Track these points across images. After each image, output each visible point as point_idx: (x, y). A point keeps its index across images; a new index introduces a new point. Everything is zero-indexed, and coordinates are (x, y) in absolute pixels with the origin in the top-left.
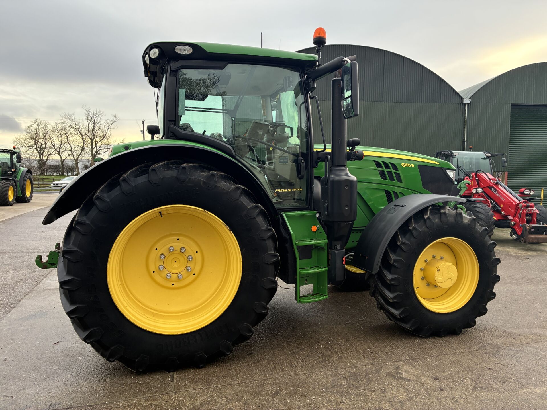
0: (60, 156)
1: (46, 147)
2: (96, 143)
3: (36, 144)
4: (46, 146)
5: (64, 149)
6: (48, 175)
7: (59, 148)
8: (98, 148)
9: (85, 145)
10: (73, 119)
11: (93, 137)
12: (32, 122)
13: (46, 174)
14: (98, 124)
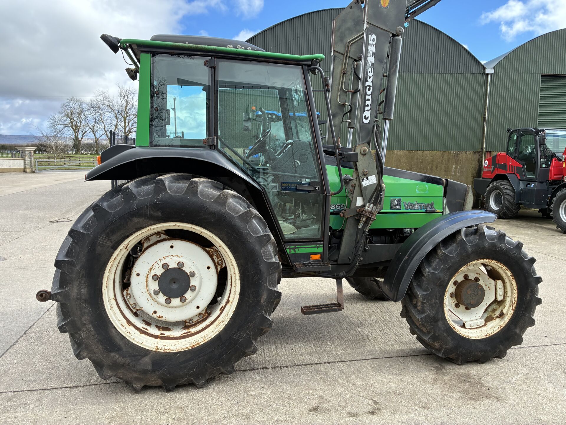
0: (95, 134)
1: (82, 125)
2: (129, 121)
3: (71, 122)
4: (80, 124)
5: (99, 128)
6: (83, 154)
7: (94, 127)
8: (130, 126)
9: (118, 125)
10: (107, 96)
11: (126, 116)
12: (68, 99)
13: (82, 152)
14: (131, 102)
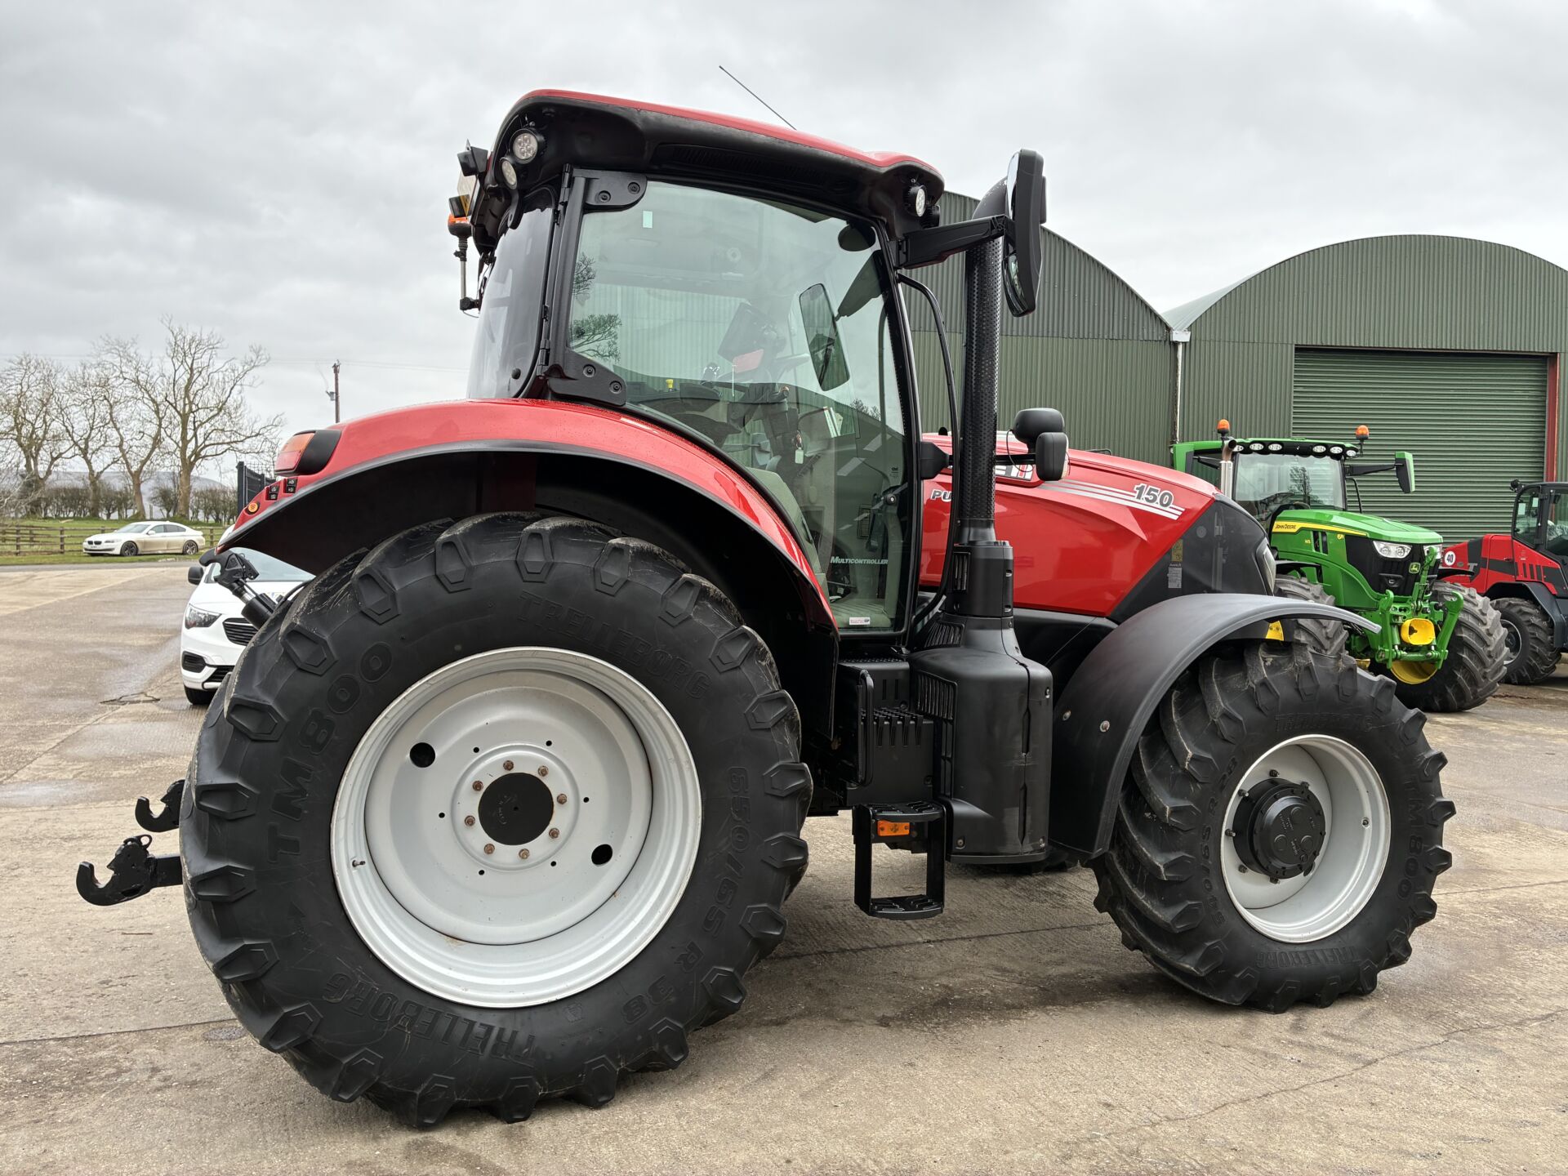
0: (89, 462)
1: (50, 434)
2: (197, 424)
3: (16, 424)
4: (46, 432)
5: (102, 443)
6: (51, 518)
7: (87, 441)
8: (200, 441)
9: (162, 430)
10: (132, 354)
11: (187, 410)
13: (46, 514)
14: (203, 374)
